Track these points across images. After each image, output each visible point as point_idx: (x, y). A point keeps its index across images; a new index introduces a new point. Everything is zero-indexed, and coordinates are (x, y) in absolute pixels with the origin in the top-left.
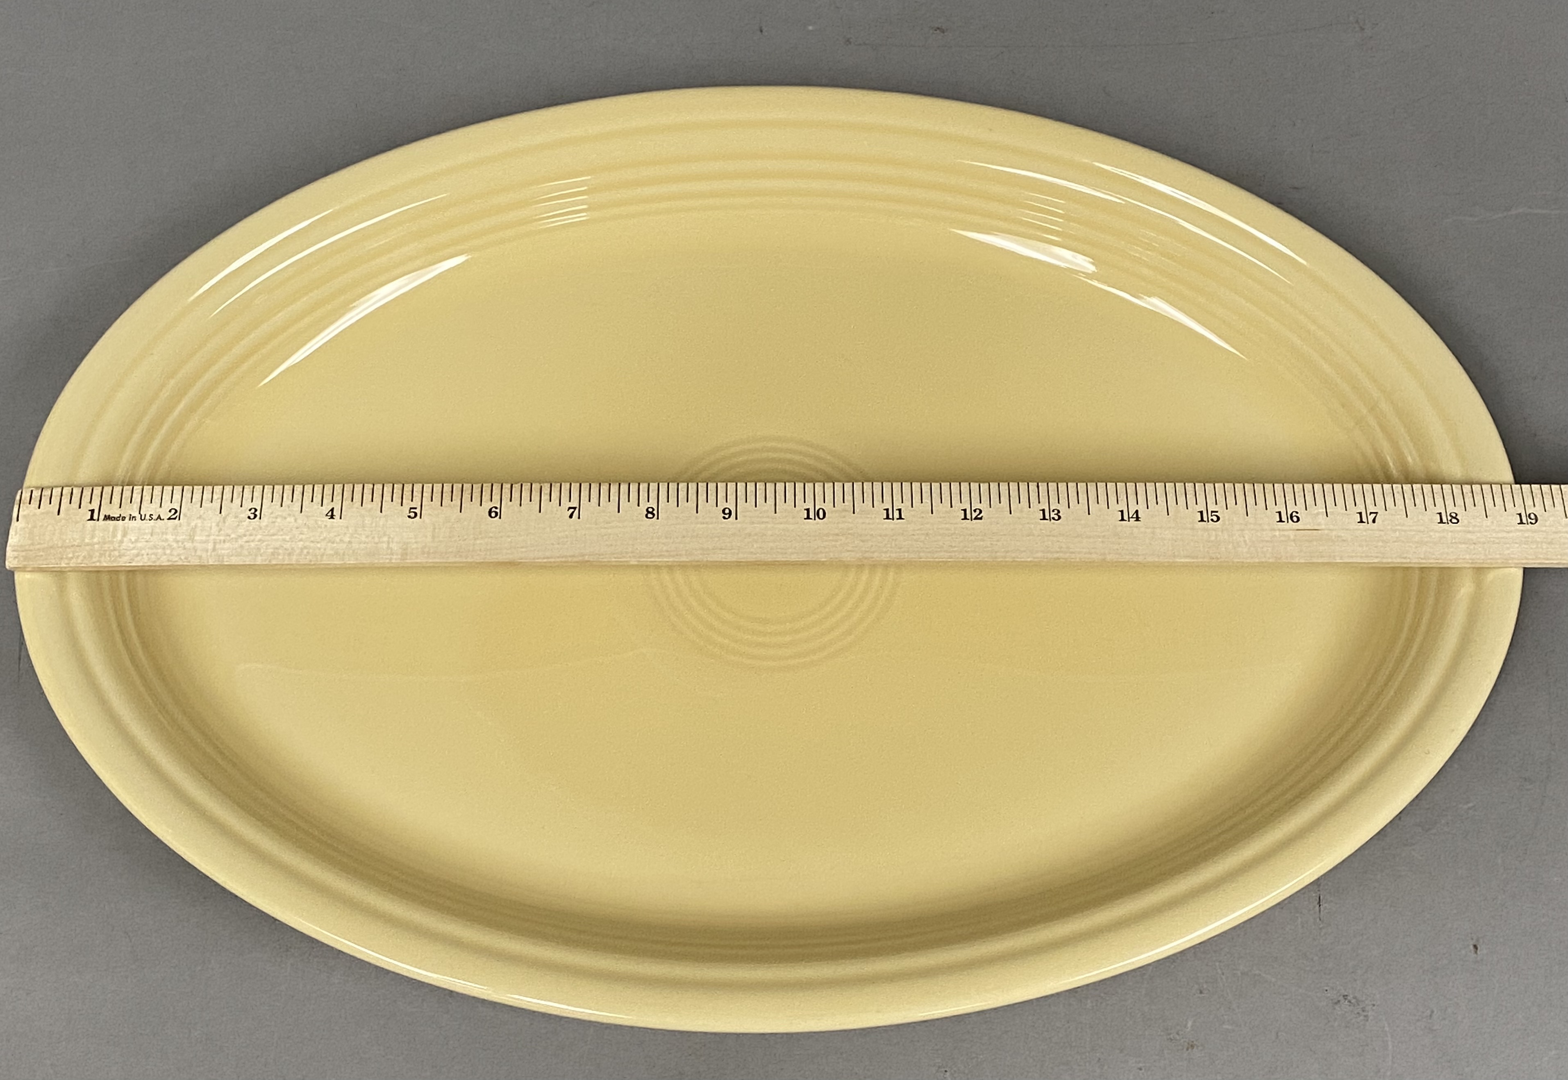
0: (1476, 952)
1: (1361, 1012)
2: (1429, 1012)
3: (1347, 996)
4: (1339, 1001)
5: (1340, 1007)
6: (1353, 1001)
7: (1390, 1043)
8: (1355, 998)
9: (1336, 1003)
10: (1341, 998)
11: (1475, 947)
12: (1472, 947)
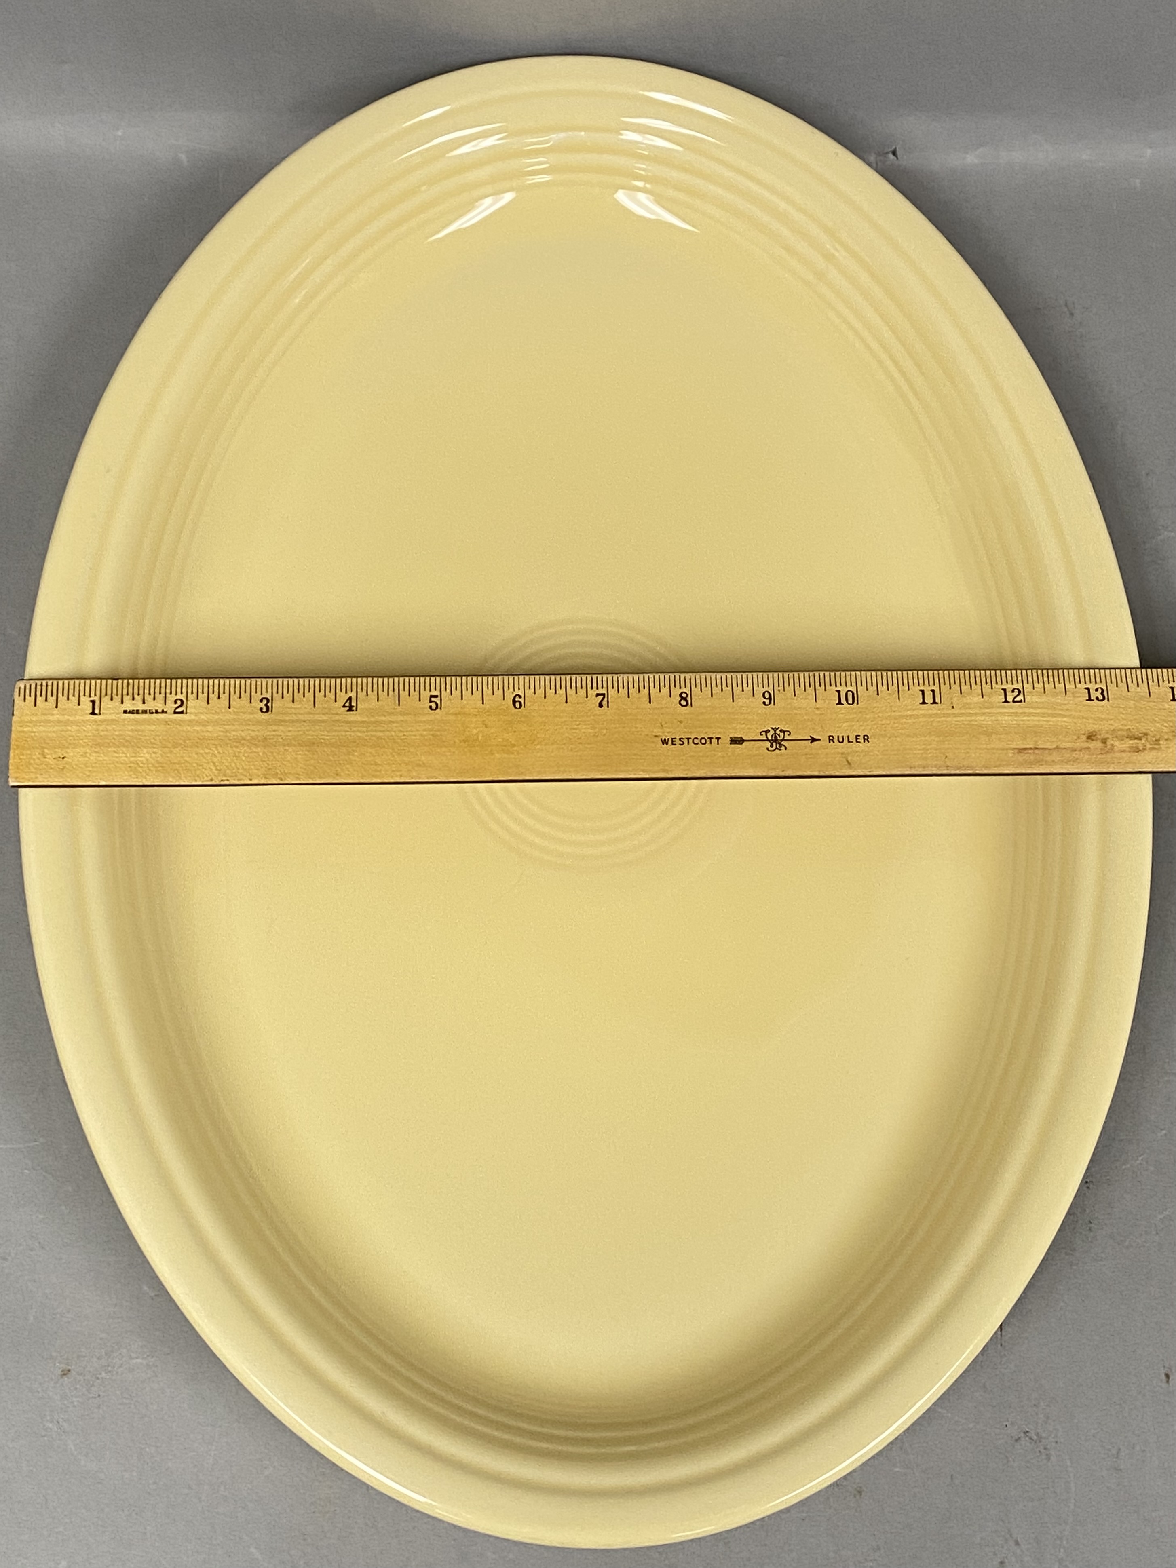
0: (1168, 1382)
1: (1042, 1450)
2: (1114, 1452)
3: (1028, 1432)
4: (1019, 1438)
5: (1021, 1445)
6: (1035, 1438)
7: (1072, 1485)
8: (1037, 1434)
9: (1016, 1441)
10: (1022, 1435)
11: (1167, 1376)
12: (1163, 1376)
